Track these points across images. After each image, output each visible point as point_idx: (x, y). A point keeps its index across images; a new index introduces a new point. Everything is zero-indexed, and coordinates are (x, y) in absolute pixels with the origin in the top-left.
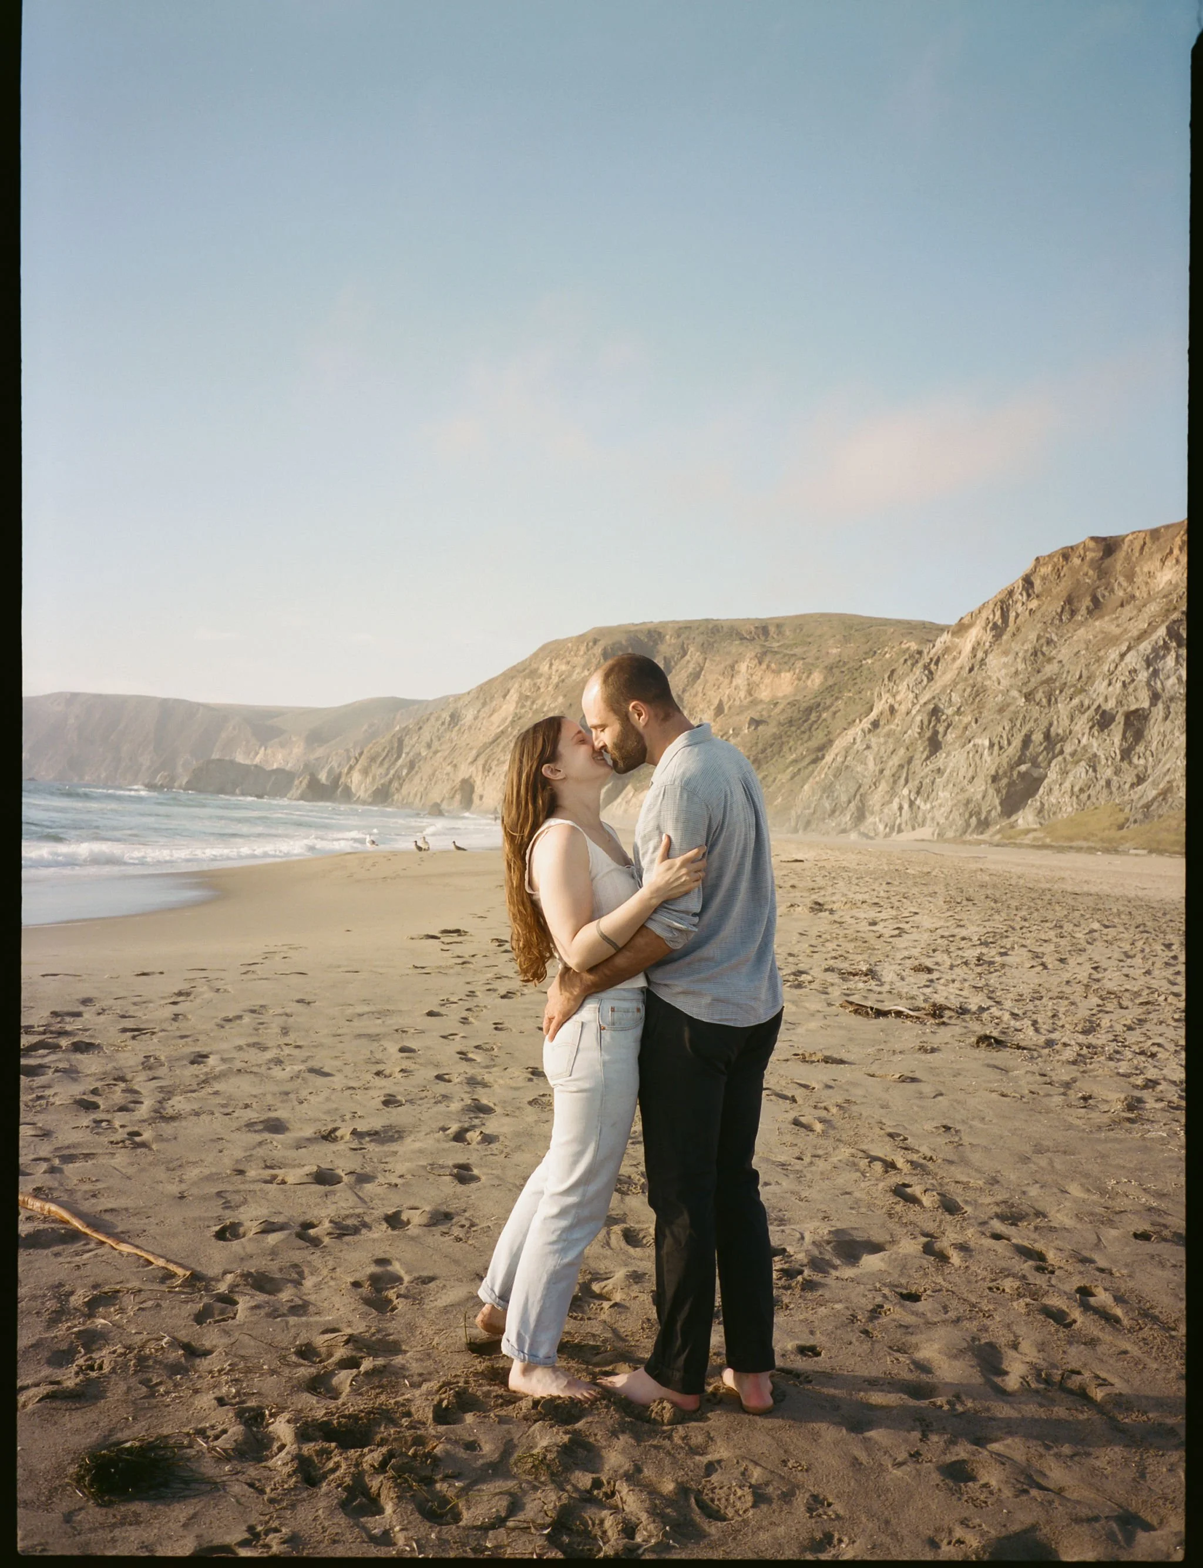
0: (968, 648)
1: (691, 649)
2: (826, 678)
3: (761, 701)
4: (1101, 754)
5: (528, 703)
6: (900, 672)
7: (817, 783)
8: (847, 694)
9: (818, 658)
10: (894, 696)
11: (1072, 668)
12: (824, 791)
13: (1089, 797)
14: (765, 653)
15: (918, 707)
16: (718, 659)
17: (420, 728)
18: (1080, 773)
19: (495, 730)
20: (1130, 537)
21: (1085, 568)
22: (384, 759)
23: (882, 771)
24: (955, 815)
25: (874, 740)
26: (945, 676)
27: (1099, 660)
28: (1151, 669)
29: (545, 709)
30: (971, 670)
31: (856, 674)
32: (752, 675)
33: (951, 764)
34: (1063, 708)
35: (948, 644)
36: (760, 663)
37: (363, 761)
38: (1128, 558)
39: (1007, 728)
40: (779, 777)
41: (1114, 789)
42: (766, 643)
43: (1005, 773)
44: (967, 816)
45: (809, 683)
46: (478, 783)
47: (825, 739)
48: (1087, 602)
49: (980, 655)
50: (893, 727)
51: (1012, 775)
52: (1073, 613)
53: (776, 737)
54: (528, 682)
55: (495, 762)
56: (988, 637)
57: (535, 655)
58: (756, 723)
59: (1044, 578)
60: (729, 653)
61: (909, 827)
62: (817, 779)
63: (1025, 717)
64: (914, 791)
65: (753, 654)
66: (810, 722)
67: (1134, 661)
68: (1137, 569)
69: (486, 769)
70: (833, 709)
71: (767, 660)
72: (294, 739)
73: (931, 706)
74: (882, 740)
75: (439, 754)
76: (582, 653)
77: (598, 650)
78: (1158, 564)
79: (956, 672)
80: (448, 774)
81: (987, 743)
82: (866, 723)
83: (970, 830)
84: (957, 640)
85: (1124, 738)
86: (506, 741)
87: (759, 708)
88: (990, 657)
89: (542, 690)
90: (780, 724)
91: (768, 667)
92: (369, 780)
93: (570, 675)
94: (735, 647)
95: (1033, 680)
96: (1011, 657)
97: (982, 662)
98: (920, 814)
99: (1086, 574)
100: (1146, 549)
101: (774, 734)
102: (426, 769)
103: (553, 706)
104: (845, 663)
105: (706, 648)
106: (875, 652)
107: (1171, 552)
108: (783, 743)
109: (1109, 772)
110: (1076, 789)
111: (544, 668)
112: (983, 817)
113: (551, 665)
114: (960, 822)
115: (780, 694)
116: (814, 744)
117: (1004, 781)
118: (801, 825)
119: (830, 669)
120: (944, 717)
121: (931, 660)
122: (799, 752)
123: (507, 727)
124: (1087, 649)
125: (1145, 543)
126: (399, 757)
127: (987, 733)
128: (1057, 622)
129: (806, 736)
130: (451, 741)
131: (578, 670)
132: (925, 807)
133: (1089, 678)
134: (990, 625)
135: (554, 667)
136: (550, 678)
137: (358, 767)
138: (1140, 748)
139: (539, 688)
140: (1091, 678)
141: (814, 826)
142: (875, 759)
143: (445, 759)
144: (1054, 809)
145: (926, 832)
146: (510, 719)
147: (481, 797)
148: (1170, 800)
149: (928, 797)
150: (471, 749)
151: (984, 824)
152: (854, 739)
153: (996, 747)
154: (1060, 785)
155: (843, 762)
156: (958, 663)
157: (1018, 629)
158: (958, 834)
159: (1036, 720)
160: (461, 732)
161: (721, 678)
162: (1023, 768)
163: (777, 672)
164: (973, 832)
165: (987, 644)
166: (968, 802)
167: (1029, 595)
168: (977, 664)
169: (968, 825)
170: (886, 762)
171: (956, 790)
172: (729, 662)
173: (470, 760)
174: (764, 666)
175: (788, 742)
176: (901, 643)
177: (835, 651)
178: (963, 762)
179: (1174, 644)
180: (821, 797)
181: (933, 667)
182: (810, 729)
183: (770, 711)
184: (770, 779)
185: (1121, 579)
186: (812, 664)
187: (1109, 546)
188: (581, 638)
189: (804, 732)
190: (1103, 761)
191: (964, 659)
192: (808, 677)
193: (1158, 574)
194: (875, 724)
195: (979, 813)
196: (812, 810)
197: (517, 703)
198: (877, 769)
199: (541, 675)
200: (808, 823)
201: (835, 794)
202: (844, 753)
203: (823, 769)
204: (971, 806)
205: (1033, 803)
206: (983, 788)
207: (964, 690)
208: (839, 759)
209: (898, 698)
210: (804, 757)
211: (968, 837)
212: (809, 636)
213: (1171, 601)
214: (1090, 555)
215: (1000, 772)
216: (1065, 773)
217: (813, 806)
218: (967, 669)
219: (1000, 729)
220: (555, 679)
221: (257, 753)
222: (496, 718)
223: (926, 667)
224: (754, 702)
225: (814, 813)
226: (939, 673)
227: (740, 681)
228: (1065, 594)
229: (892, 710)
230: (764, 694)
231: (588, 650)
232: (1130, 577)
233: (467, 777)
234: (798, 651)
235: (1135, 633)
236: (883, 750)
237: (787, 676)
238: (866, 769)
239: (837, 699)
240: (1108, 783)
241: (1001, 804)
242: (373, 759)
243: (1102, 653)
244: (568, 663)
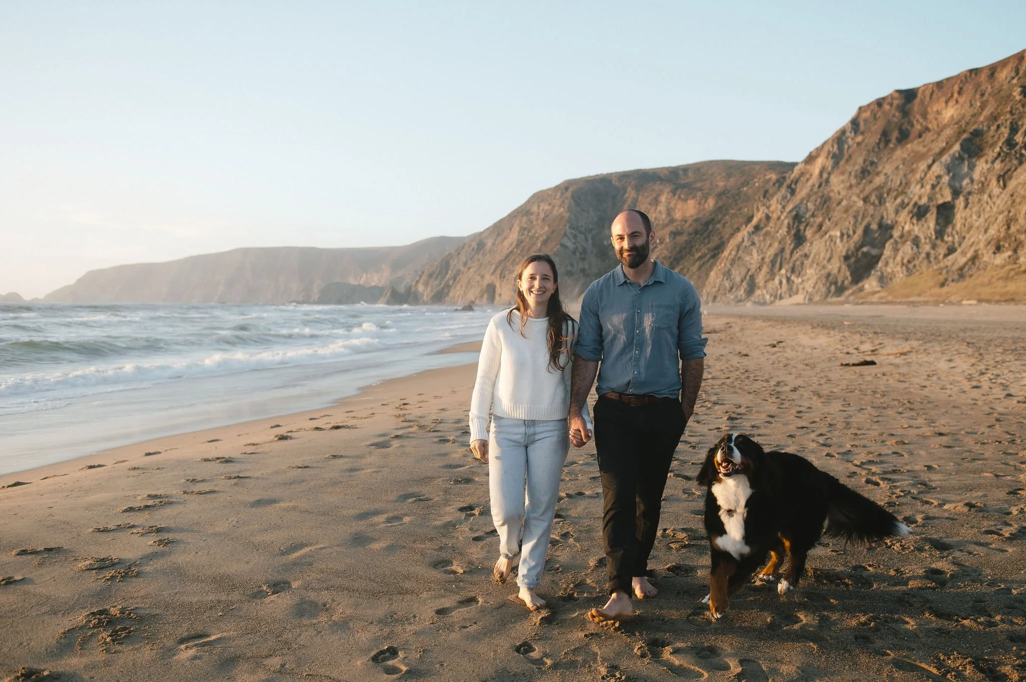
0: (817, 172)
1: (629, 189)
2: (717, 202)
3: (676, 220)
4: (922, 236)
5: (526, 232)
6: (771, 191)
7: (719, 270)
8: (731, 212)
9: (711, 189)
10: (768, 208)
11: (895, 178)
12: (724, 275)
13: (915, 266)
14: (676, 189)
15: (785, 214)
16: (646, 194)
17: (459, 254)
18: (907, 249)
19: (506, 252)
20: (923, 88)
21: (893, 111)
22: (438, 275)
23: (763, 259)
24: (820, 285)
25: (756, 239)
26: (802, 192)
27: (913, 171)
28: (951, 174)
29: (537, 235)
30: (820, 186)
31: (737, 197)
32: (669, 203)
33: (814, 251)
34: (890, 206)
35: (803, 170)
36: (674, 195)
37: (424, 278)
38: (922, 102)
39: (852, 223)
40: (691, 268)
41: (932, 259)
42: (677, 182)
43: (853, 253)
44: (828, 285)
45: (706, 206)
46: (498, 286)
47: (719, 242)
48: (895, 135)
49: (825, 175)
50: (768, 229)
51: (857, 255)
52: (887, 142)
53: (687, 242)
54: (525, 219)
55: (508, 272)
56: (830, 163)
57: (529, 201)
58: (675, 234)
59: (865, 121)
60: (653, 190)
61: (787, 295)
62: (719, 267)
63: (864, 214)
64: (790, 270)
65: (669, 190)
66: (708, 231)
67: (938, 170)
68: (929, 109)
69: (502, 276)
70: (723, 221)
71: (678, 192)
72: (384, 267)
73: (794, 213)
74: (762, 238)
75: (471, 270)
76: (558, 197)
77: (569, 194)
78: (943, 105)
79: (809, 188)
80: (478, 282)
81: (838, 234)
82: (750, 228)
83: (830, 295)
84: (808, 167)
85: (937, 223)
86: (513, 258)
87: (675, 224)
88: (832, 177)
89: (534, 223)
90: (690, 234)
91: (679, 197)
92: (429, 289)
93: (551, 212)
94: (657, 187)
95: (867, 188)
96: (847, 175)
97: (827, 181)
98: (795, 287)
99: (894, 116)
100: (934, 96)
101: (686, 241)
102: (464, 279)
103: (541, 233)
104: (729, 191)
105: (639, 189)
106: (748, 183)
107: (952, 96)
108: (692, 247)
109: (927, 248)
110: (905, 261)
111: (535, 209)
112: (839, 284)
113: (539, 206)
114: (824, 290)
115: (688, 215)
116: (712, 245)
117: (853, 260)
118: (710, 299)
119: (720, 196)
120: (803, 220)
121: (792, 181)
122: (703, 251)
123: (514, 248)
124: (904, 164)
125: (933, 91)
126: (447, 273)
127: (839, 227)
128: (876, 149)
129: (707, 241)
130: (479, 260)
131: (556, 208)
132: (797, 281)
133: (907, 184)
134: (831, 155)
135: (541, 208)
136: (538, 215)
137: (421, 281)
138: (949, 230)
139: (532, 222)
140: (908, 184)
141: (719, 299)
142: (757, 251)
143: (475, 272)
144: (889, 276)
145: (799, 298)
146: (515, 243)
147: (500, 295)
148: (977, 263)
149: (799, 274)
150: (492, 264)
151: (840, 290)
152: (743, 239)
153: (845, 237)
154: (894, 259)
155: (736, 255)
156: (810, 183)
157: (850, 156)
158: (822, 298)
159: (872, 216)
160: (484, 255)
161: (649, 207)
162: (865, 249)
163: (686, 200)
164: (833, 295)
165: (830, 168)
166: (829, 275)
167: (856, 133)
168: (824, 182)
169: (829, 291)
170: (766, 253)
171: (819, 268)
172: (654, 195)
173: (491, 272)
174: (677, 197)
175: (695, 245)
176: (765, 175)
177: (721, 184)
178: (823, 248)
179: (966, 156)
180: (723, 280)
181: (793, 186)
182: (709, 236)
183: (682, 226)
184: (686, 270)
185: (918, 117)
186: (707, 193)
187: (909, 95)
188: (557, 188)
189: (705, 238)
190: (923, 240)
191: (814, 179)
192: (706, 202)
193: (944, 112)
194: (757, 228)
195: (836, 283)
196: (717, 289)
197: (519, 232)
198: (760, 258)
199: (532, 214)
200: (715, 297)
201: (732, 277)
202: (736, 249)
203: (723, 260)
204: (831, 278)
205: (875, 274)
206: (838, 265)
207: (816, 201)
208: (734, 253)
209: (771, 209)
210: (705, 255)
211: (829, 300)
212: (704, 175)
213: (961, 126)
214: (896, 102)
215: (850, 253)
216: (896, 250)
217: (717, 285)
218: (817, 186)
219: (847, 223)
220: (542, 215)
221: (362, 277)
222: (506, 243)
223: (789, 187)
224: (672, 221)
225: (719, 290)
226: (798, 190)
227: (662, 207)
228: (880, 131)
229: (768, 218)
230: (678, 215)
231: (562, 194)
232: (924, 115)
233: (490, 282)
234: (698, 185)
235: (937, 150)
236: (762, 245)
237: (691, 203)
238: (752, 259)
239: (725, 215)
240: (928, 255)
241: (851, 275)
242: (430, 276)
243: (914, 166)
244: (550, 204)
